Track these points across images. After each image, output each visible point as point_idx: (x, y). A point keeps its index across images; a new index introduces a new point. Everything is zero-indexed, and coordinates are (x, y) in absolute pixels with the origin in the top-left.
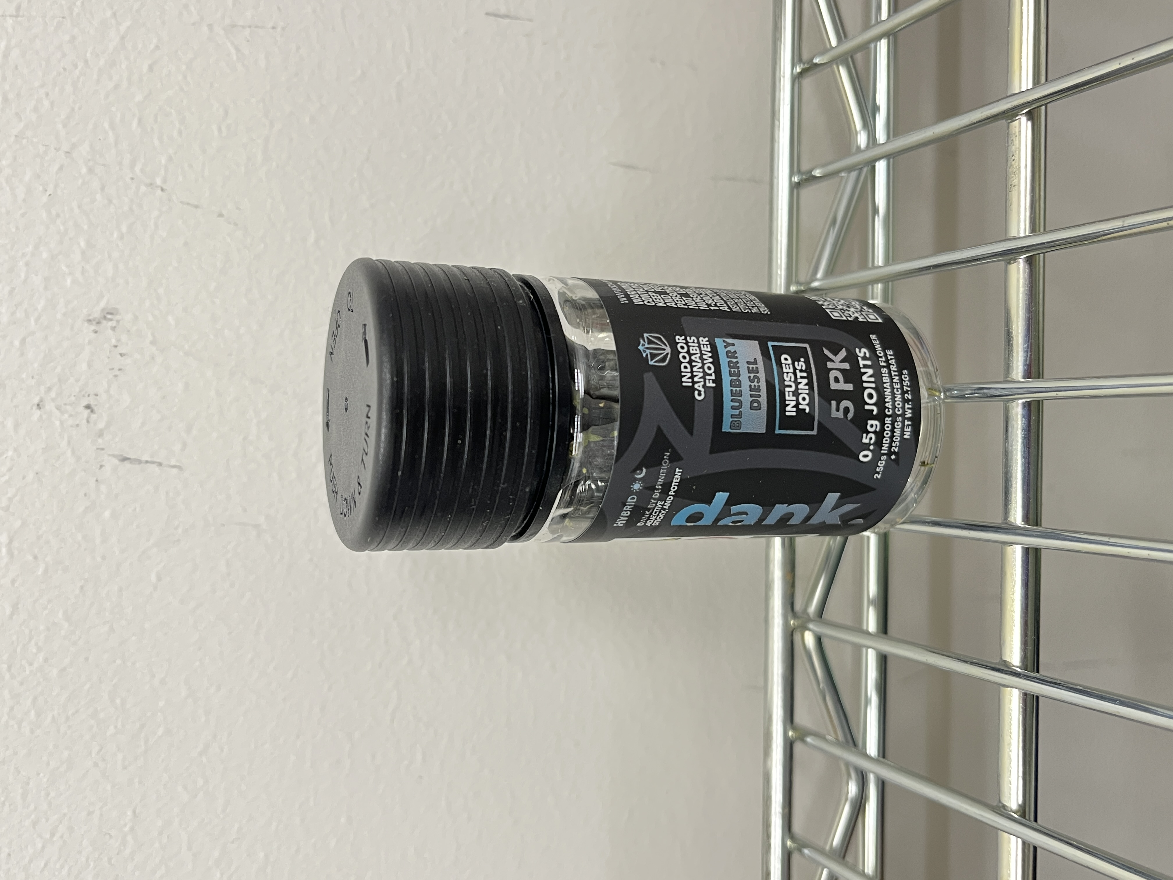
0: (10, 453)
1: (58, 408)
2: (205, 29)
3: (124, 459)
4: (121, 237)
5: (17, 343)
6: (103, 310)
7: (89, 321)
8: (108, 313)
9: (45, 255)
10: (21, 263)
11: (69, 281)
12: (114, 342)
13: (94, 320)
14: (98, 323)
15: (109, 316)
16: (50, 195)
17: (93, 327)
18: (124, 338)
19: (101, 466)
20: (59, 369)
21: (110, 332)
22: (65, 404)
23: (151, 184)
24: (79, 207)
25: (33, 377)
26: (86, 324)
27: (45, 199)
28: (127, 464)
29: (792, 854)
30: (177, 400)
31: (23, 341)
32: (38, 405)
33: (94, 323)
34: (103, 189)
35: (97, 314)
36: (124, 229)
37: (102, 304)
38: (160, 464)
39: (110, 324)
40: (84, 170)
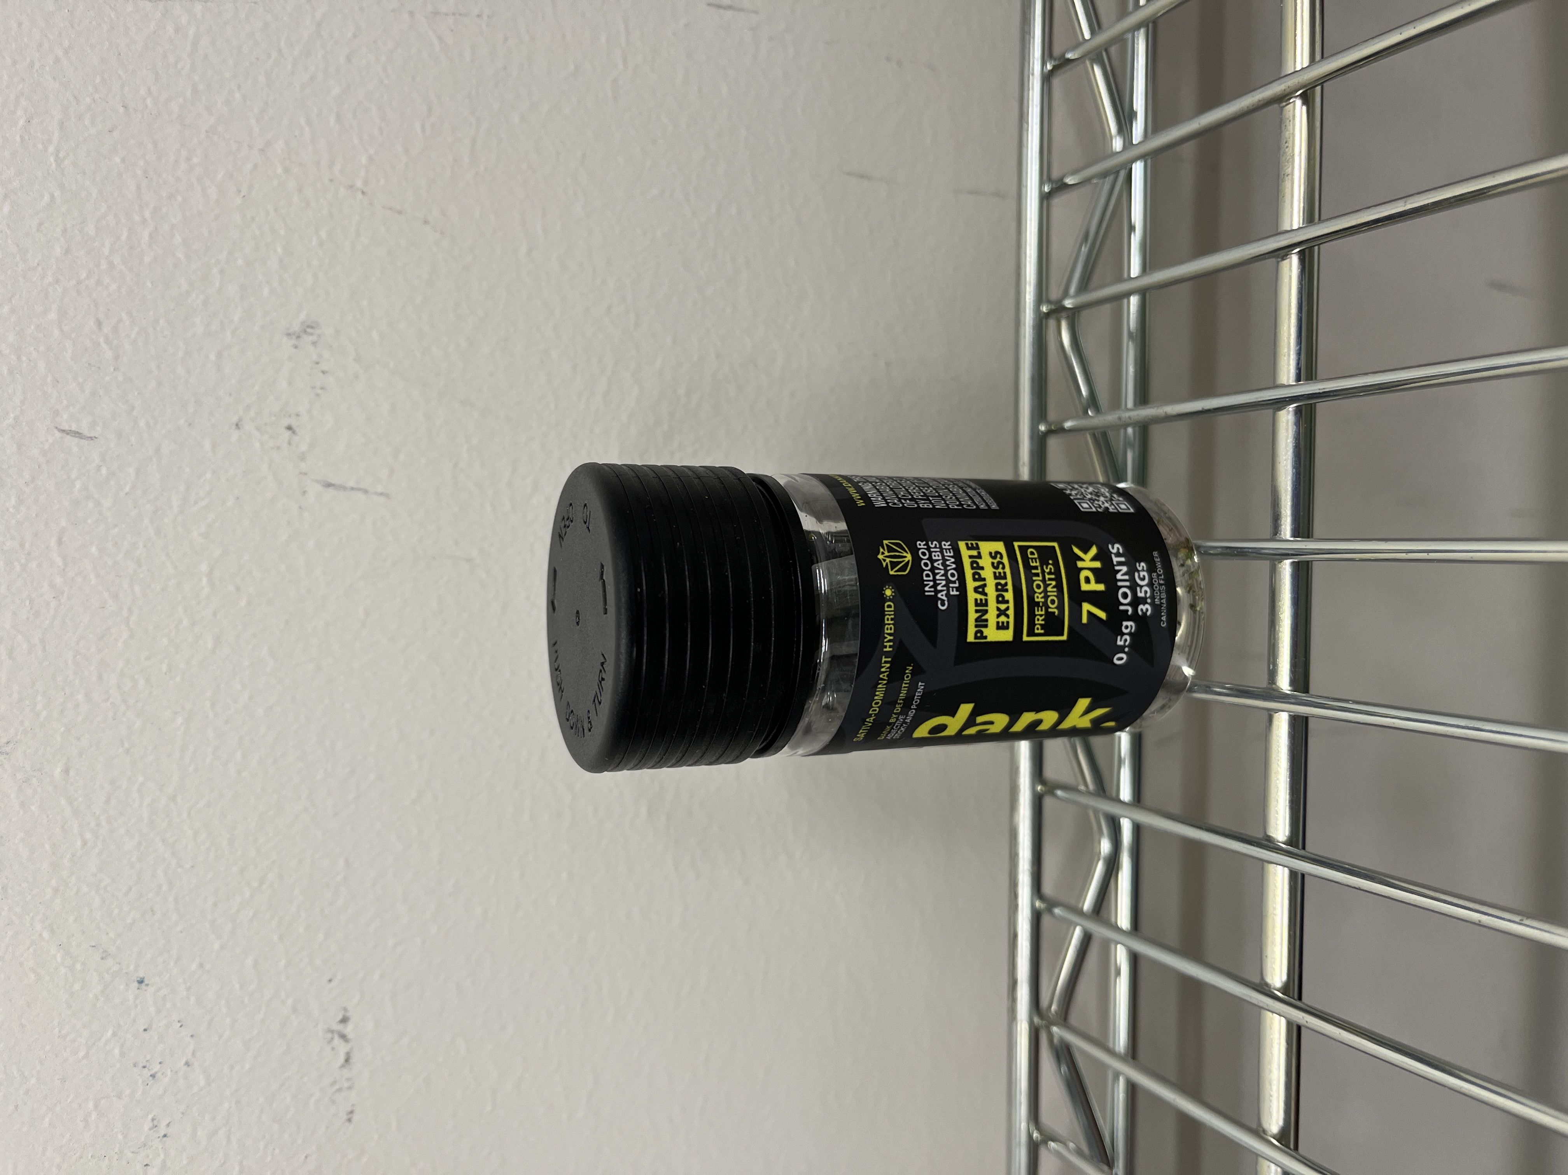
0: (208, 476)
5: (213, 357)
10: (215, 271)
13: (294, 334)
16: (244, 196)
20: (257, 388)
22: (266, 424)
25: (230, 395)
26: (285, 339)
27: (239, 201)
31: (219, 355)
32: (237, 425)
33: (294, 337)
34: (300, 190)
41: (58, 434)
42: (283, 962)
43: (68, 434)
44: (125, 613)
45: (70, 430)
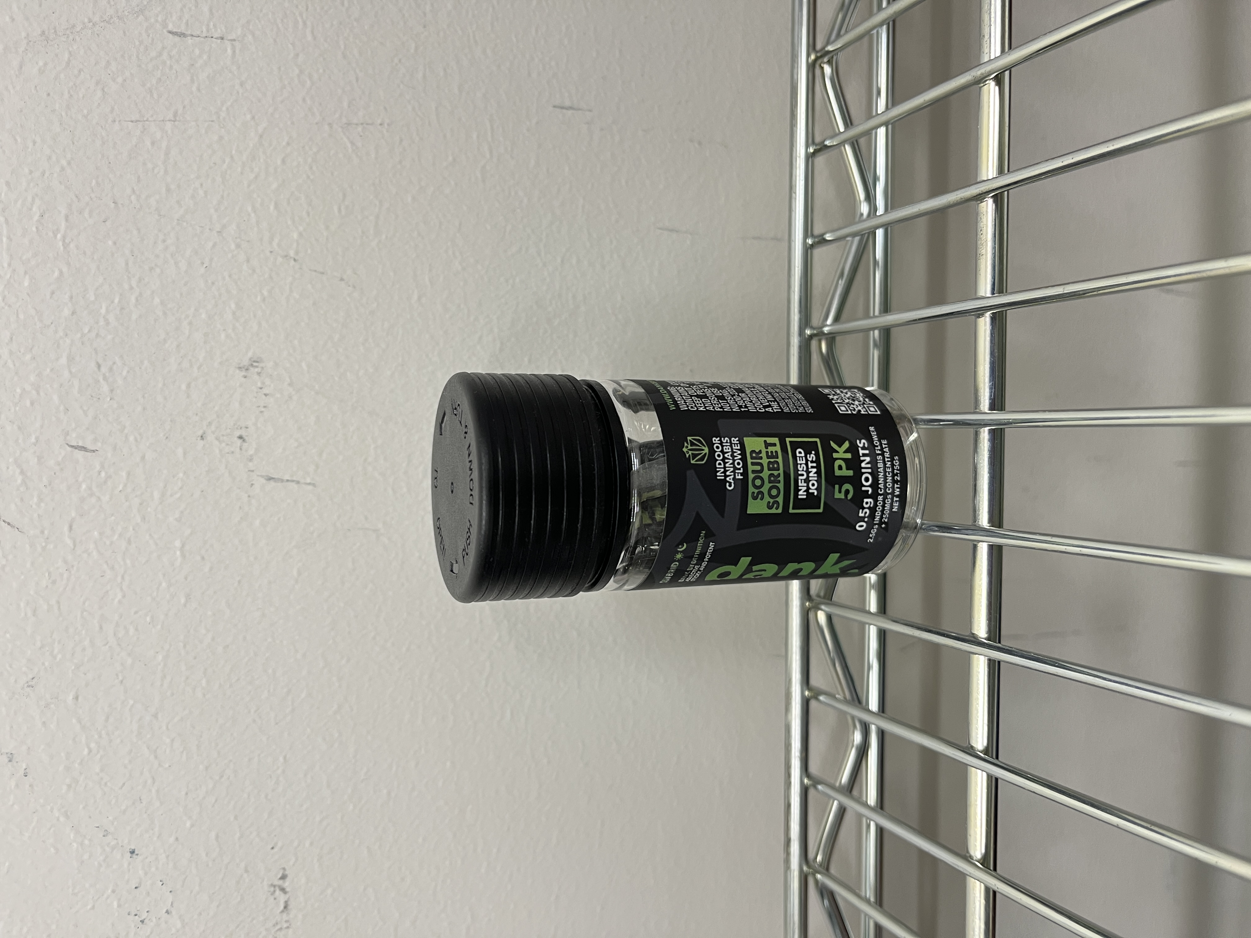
1: (217, 439)
2: (326, 127)
3: (270, 479)
4: (264, 300)
6: (250, 359)
7: (240, 368)
8: (254, 362)
9: (204, 316)
11: (223, 336)
12: (259, 385)
14: (247, 369)
15: (255, 364)
17: (243, 373)
18: (268, 381)
19: (252, 484)
21: (256, 377)
23: (286, 256)
24: (230, 276)
28: (272, 483)
29: (808, 790)
30: (310, 431)
35: (246, 362)
36: (265, 293)
37: (250, 354)
38: (298, 482)
39: (256, 370)
40: (233, 247)
41: (69, 449)
42: (238, 835)
43: (76, 448)
44: (119, 579)
45: (78, 446)
